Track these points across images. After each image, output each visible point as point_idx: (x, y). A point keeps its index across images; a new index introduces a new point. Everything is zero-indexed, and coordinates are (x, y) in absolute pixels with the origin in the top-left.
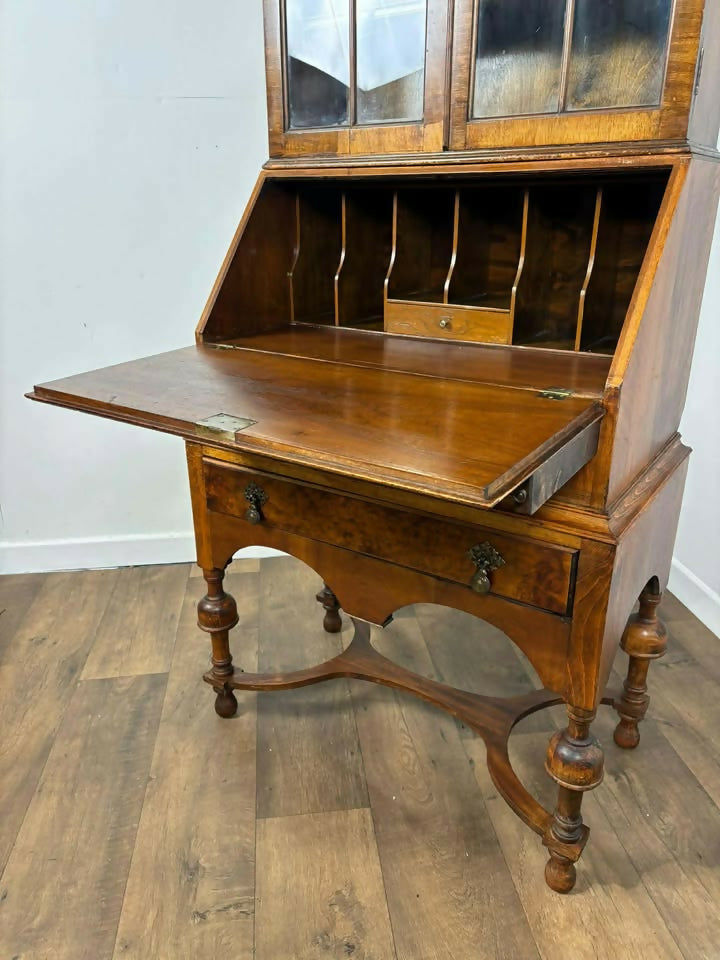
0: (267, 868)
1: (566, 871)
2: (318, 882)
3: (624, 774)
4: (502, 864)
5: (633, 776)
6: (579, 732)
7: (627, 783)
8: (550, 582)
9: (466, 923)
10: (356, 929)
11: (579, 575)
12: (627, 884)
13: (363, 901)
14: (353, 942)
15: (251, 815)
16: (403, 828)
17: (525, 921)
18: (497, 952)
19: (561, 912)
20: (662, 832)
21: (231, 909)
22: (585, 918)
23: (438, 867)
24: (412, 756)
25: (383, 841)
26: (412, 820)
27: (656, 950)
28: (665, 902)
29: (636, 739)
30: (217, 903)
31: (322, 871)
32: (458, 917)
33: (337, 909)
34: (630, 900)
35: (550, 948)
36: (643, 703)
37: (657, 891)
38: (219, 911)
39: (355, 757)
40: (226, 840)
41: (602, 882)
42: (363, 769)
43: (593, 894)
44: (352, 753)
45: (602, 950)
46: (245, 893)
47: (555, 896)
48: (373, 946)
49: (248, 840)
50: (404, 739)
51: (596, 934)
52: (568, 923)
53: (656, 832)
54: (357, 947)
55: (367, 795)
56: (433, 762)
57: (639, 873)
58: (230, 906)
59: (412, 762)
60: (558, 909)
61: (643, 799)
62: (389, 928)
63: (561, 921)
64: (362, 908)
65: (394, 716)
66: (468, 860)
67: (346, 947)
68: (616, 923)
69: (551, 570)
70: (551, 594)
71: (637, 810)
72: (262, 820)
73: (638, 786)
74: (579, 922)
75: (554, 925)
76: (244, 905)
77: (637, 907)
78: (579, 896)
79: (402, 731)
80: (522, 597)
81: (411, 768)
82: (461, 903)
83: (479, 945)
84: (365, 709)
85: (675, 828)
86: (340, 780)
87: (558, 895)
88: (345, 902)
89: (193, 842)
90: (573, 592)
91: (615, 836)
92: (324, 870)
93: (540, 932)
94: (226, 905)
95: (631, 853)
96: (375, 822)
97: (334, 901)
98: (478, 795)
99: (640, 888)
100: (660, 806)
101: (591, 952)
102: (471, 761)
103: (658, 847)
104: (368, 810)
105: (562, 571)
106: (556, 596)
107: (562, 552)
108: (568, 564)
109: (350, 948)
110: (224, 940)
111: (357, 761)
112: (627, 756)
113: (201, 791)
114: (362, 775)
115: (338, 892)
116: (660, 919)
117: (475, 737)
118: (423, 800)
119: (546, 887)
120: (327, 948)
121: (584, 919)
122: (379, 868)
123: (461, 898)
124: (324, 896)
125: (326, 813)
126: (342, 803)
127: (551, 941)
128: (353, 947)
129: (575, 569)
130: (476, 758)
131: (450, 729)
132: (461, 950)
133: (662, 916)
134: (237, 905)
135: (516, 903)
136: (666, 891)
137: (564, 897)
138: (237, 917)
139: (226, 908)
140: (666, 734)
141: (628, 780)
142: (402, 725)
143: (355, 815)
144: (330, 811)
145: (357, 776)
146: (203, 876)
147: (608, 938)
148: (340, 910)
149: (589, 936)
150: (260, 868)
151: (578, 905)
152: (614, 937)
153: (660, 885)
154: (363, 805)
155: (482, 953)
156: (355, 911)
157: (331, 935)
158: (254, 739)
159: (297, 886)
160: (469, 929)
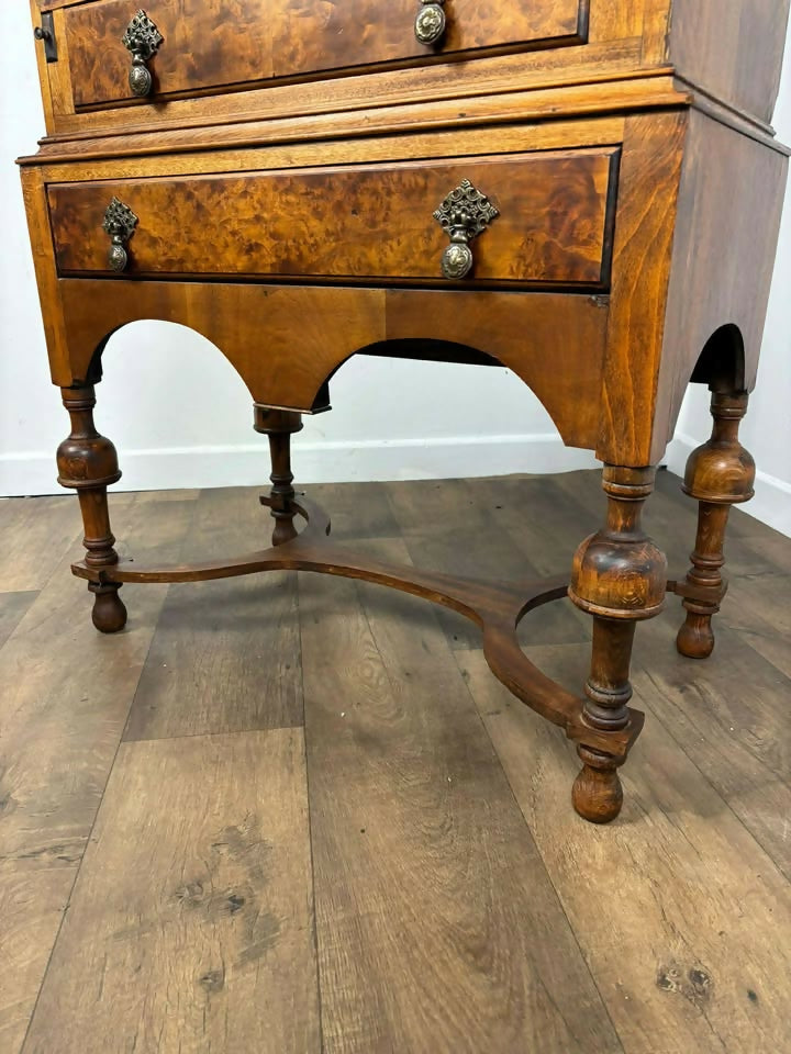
0: (121, 800)
1: (606, 782)
2: (201, 815)
3: (692, 684)
4: (506, 790)
5: (706, 686)
6: (625, 519)
7: (697, 694)
8: (573, 226)
9: (440, 866)
10: (252, 875)
11: (622, 196)
12: (706, 812)
13: (270, 839)
14: (243, 894)
15: (116, 736)
16: (353, 750)
17: (539, 861)
18: (489, 904)
19: (600, 850)
20: (756, 749)
21: (45, 854)
22: (639, 855)
23: (401, 794)
24: (378, 668)
25: (316, 767)
26: (367, 740)
27: (764, 900)
28: (770, 835)
29: (709, 641)
30: (24, 847)
31: (211, 802)
32: (427, 858)
33: (224, 850)
34: (713, 833)
35: (581, 897)
36: (719, 584)
37: (756, 821)
38: (23, 856)
39: (290, 671)
40: (65, 767)
41: (665, 810)
42: (301, 684)
43: (651, 825)
44: (288, 667)
45: (669, 901)
46: (74, 833)
47: (590, 828)
48: (275, 899)
49: (99, 767)
50: (369, 651)
51: (659, 878)
52: (610, 864)
53: (748, 748)
54: (248, 901)
55: (302, 713)
56: (407, 674)
57: (725, 798)
58: (44, 850)
59: (375, 675)
60: (596, 843)
61: (723, 710)
62: (308, 874)
63: (600, 861)
64: (268, 848)
65: (358, 629)
66: (452, 785)
67: (229, 902)
68: (692, 863)
69: (574, 200)
70: (573, 249)
71: (715, 724)
72: (130, 743)
73: (714, 696)
74: (629, 861)
75: (587, 866)
76: (66, 849)
77: (724, 842)
78: (628, 827)
79: (368, 643)
80: (525, 274)
81: (374, 681)
82: (433, 839)
83: (459, 895)
84: (317, 622)
85: (776, 744)
86: (262, 696)
87: (594, 826)
88: (241, 842)
89: (9, 771)
90: (610, 234)
91: (683, 753)
92: (215, 802)
93: (564, 877)
94: (37, 848)
95: (708, 773)
96: (307, 742)
97: (221, 840)
98: (472, 710)
99: (728, 818)
100: (750, 719)
101: (652, 903)
102: (465, 674)
103: (753, 767)
104: (299, 730)
105: (594, 198)
106: (582, 251)
107: (591, 158)
108: (602, 180)
109: (236, 903)
110: (18, 897)
111: (293, 676)
112: (696, 666)
113: (44, 713)
114: (297, 690)
115: (231, 829)
116: (766, 858)
117: (472, 648)
118: (388, 716)
119: (574, 816)
120: (196, 903)
121: (637, 858)
122: (305, 798)
123: (433, 833)
124: (205, 835)
125: (235, 734)
126: (262, 722)
127: (582, 888)
128: (241, 902)
129: (614, 186)
130: (470, 670)
131: (438, 641)
132: (426, 902)
133: (768, 853)
134: (55, 849)
135: (525, 837)
136: (771, 821)
137: (604, 830)
138: (51, 865)
139: (35, 854)
140: (751, 644)
141: (698, 690)
142: (368, 636)
143: (277, 735)
144: (238, 731)
145: (290, 691)
146: (11, 813)
147: (679, 884)
148: (230, 851)
149: (648, 882)
150: (110, 800)
151: (626, 839)
152: (690, 883)
153: (760, 814)
154: (294, 724)
155: (463, 906)
156: (254, 854)
157: (207, 886)
158: (144, 655)
159: (165, 821)
160: (444, 872)
